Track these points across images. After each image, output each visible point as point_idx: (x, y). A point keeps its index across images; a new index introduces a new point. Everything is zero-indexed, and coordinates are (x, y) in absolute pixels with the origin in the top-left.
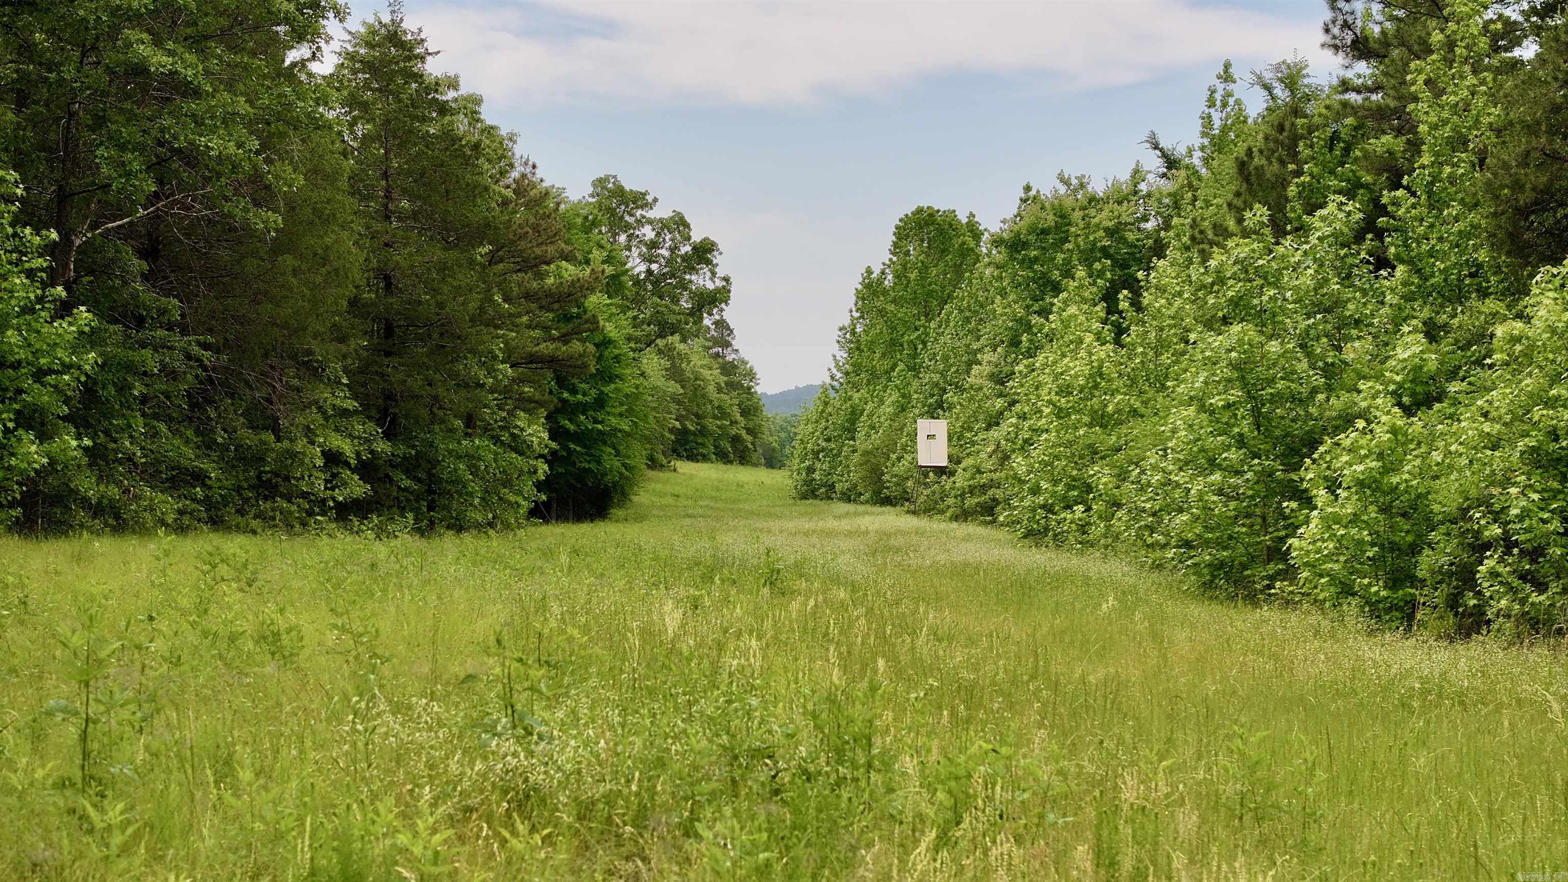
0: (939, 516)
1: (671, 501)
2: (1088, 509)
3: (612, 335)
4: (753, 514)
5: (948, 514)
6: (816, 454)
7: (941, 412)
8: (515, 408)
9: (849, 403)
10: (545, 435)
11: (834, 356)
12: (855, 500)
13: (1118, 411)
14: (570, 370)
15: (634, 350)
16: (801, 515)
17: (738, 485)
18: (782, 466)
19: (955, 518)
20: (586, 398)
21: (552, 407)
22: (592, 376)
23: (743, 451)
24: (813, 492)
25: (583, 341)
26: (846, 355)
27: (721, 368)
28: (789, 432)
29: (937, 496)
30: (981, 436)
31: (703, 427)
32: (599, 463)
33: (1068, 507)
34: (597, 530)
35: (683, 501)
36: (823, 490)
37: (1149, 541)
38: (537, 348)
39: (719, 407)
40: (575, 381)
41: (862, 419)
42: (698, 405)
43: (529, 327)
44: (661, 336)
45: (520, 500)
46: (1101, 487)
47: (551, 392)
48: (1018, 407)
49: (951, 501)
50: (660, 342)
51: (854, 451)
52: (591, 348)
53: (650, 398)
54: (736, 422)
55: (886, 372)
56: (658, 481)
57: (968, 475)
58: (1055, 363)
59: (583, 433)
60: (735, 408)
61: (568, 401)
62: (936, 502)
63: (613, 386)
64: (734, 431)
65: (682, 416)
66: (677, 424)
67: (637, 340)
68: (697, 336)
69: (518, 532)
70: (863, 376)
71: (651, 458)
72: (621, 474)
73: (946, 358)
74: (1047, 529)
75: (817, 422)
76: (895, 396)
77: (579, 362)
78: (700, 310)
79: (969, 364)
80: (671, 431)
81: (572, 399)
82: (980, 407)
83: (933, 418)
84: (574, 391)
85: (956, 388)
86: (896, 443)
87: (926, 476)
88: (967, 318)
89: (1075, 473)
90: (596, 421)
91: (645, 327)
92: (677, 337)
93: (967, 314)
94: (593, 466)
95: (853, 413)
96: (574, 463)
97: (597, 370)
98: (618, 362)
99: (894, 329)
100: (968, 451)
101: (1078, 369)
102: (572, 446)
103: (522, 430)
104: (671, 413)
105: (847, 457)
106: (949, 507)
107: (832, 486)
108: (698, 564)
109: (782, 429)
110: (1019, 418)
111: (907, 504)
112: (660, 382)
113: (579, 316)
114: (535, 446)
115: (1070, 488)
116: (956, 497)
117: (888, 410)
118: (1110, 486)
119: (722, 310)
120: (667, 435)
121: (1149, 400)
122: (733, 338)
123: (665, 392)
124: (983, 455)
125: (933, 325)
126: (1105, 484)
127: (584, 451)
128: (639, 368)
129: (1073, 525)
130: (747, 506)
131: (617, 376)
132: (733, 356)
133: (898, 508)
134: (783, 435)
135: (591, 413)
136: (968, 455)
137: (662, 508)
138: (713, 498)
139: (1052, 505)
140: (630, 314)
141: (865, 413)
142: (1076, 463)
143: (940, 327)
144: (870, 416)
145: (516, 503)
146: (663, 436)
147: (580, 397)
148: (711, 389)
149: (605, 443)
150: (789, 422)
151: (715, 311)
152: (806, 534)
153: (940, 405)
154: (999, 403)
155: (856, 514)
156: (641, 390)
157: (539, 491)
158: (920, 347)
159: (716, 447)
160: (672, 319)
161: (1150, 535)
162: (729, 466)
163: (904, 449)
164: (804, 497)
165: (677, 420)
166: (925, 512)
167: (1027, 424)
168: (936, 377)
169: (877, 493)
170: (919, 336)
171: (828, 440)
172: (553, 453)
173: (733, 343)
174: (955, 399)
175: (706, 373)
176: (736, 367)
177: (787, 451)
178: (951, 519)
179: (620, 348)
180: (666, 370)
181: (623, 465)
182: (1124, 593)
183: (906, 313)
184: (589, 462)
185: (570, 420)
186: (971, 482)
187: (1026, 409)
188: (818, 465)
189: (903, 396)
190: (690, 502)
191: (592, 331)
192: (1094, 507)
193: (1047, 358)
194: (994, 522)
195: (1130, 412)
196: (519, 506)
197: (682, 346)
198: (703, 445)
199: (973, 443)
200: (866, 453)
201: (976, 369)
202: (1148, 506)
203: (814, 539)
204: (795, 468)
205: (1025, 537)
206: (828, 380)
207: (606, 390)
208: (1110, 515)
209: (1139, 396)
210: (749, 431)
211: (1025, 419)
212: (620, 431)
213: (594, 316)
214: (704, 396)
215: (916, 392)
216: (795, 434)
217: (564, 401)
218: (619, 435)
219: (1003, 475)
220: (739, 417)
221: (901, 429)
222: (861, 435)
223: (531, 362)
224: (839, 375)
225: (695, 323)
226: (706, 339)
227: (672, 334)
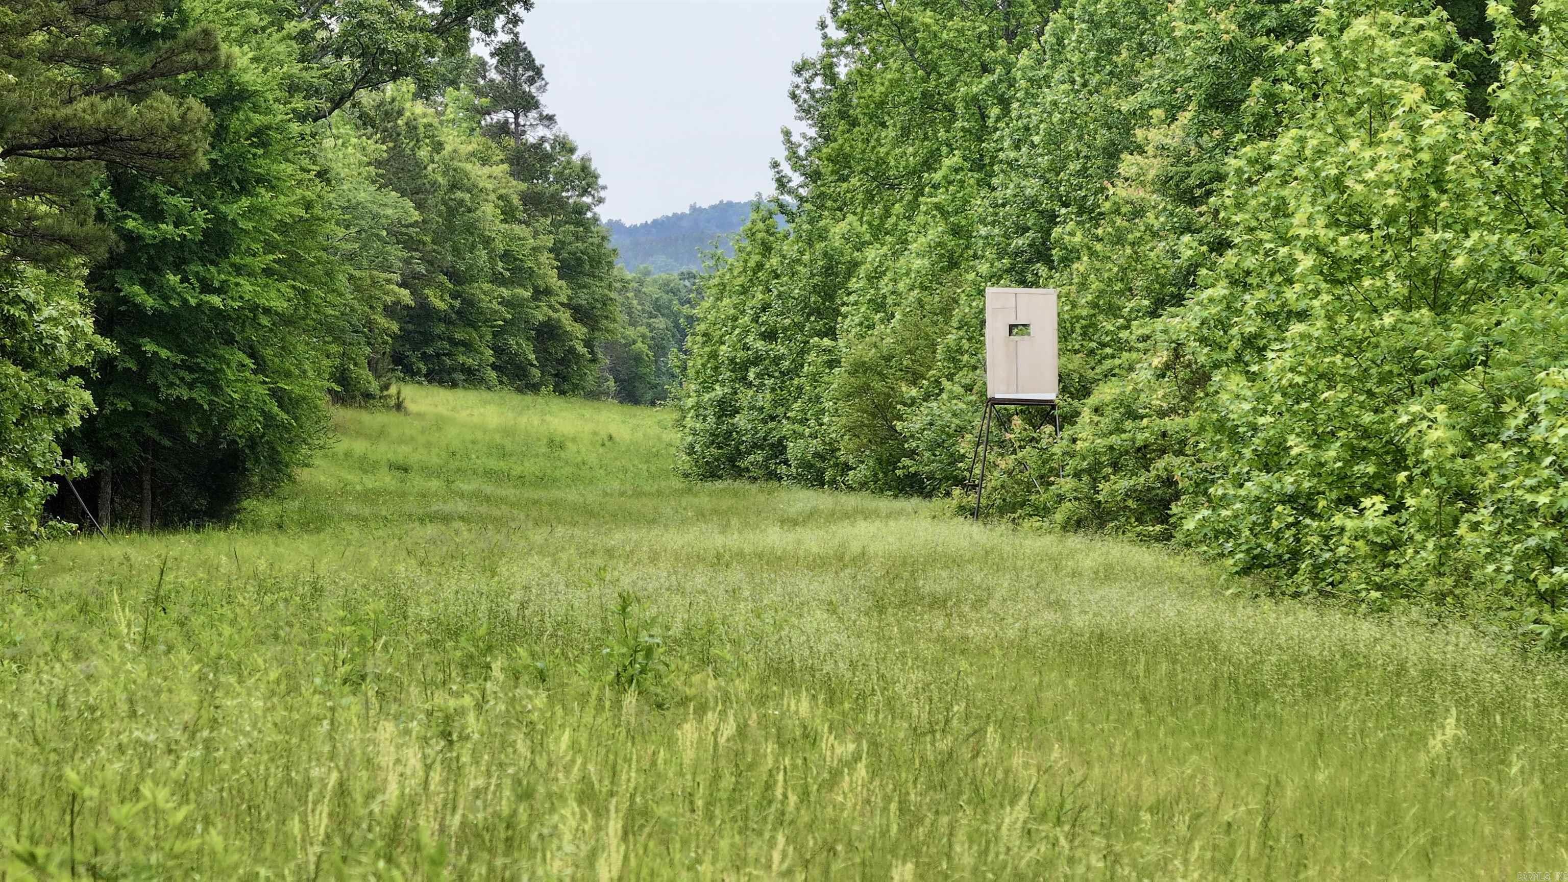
0: (1035, 522)
1: (387, 480)
2: (1396, 508)
3: (247, 77)
4: (588, 513)
5: (1059, 517)
6: (740, 369)
7: (1043, 270)
8: (15, 253)
9: (820, 246)
10: (87, 324)
11: (787, 134)
12: (833, 482)
13: (1479, 270)
14: (146, 161)
15: (302, 118)
16: (701, 515)
17: (551, 443)
18: (657, 398)
19: (1076, 524)
20: (183, 230)
21: (102, 253)
22: (201, 178)
23: (561, 362)
24: (732, 460)
25: (180, 93)
26: (812, 132)
27: (509, 161)
28: (676, 316)
29: (1031, 473)
30: (1138, 328)
31: (469, 302)
32: (215, 388)
33: (1351, 501)
34: (210, 551)
35: (417, 482)
36: (758, 456)
37: (1544, 583)
38: (68, 111)
39: (507, 256)
40: (158, 189)
41: (853, 284)
42: (456, 251)
43: (51, 57)
44: (369, 80)
45: (25, 476)
46: (1428, 453)
47: (100, 217)
48: (1229, 259)
49: (1066, 484)
50: (366, 97)
51: (832, 364)
52: (198, 110)
53: (341, 232)
54: (548, 292)
55: (914, 173)
56: (360, 433)
57: (1105, 422)
58: (1320, 153)
59: (175, 315)
60: (545, 258)
61: (140, 237)
62: (1029, 487)
63: (245, 202)
64: (540, 314)
65: (417, 276)
66: (405, 295)
67: (312, 91)
68: (454, 83)
69: (21, 555)
70: (854, 181)
71: (342, 377)
72: (268, 417)
73: (1054, 141)
74: (1296, 555)
75: (744, 291)
76: (936, 231)
77: (170, 145)
78: (461, 20)
79: (1112, 154)
80: (390, 311)
81: (148, 232)
82: (1137, 257)
83: (1023, 283)
84: (155, 214)
85: (1081, 211)
86: (933, 346)
87: (1004, 422)
88: (1109, 42)
89: (1368, 418)
90: (207, 288)
91: (328, 59)
92: (408, 85)
93: (1110, 33)
94: (200, 395)
95: (829, 270)
96: (155, 388)
97: (213, 162)
98: (264, 145)
99: (931, 68)
100: (1108, 364)
101: (1382, 166)
102: (149, 347)
103: (31, 308)
104: (389, 269)
105: (815, 379)
106: (1060, 498)
107: (779, 448)
108: (454, 633)
109: (659, 308)
110: (1234, 283)
111: (957, 491)
112: (365, 194)
113: (168, 33)
114: (62, 350)
115: (1356, 454)
116: (1077, 475)
117: (917, 263)
118: (1451, 450)
119: (515, 20)
120: (382, 321)
121: (1549, 243)
122: (543, 89)
123: (375, 216)
124: (1143, 375)
125: (1024, 59)
126: (1439, 445)
127: (178, 358)
128: (314, 159)
129: (1360, 544)
130: (572, 496)
131: (260, 180)
132: (541, 131)
133: (937, 503)
134: (661, 323)
135: (195, 267)
136: (1109, 375)
137: (368, 497)
138: (489, 474)
139: (1311, 495)
140: (292, 27)
141: (862, 271)
142: (1370, 394)
143: (1040, 62)
144: (875, 277)
145: (17, 483)
146: (370, 324)
147: (167, 228)
148: (489, 210)
149: (230, 341)
150: (674, 292)
151: (500, 21)
152: (719, 561)
153: (1041, 253)
154: (1188, 248)
155: (833, 517)
156: (317, 211)
157: (67, 454)
158: (995, 111)
159: (498, 351)
160: (396, 41)
161: (1547, 570)
162: (529, 398)
163: (953, 357)
164: (711, 472)
165: (401, 285)
166: (1002, 511)
167: (1251, 300)
168: (1032, 187)
169: (888, 463)
170: (993, 86)
171: (770, 336)
172: (106, 363)
173: (542, 99)
174: (1078, 238)
175: (477, 172)
176: (548, 158)
177: (673, 359)
178: (1065, 528)
179: (268, 111)
180: (379, 164)
181: (277, 395)
182: (1484, 711)
183: (961, 32)
184: (191, 386)
185: (147, 285)
186: (1114, 439)
187: (1250, 262)
188: (745, 396)
189: (956, 231)
190: (435, 484)
191: (200, 70)
192: (1410, 501)
193: (1302, 140)
194: (1166, 537)
195: (1502, 270)
196: (22, 491)
197: (419, 108)
198: (468, 346)
199: (1122, 346)
200: (860, 368)
201: (1128, 164)
202: (1543, 499)
203: (736, 575)
204: (690, 402)
205: (1246, 571)
206: (770, 190)
207: (234, 209)
208: (1446, 520)
209: (1525, 234)
210: (580, 314)
211: (1246, 287)
212: (267, 311)
213: (206, 33)
214: (470, 228)
215: (983, 221)
216: (691, 319)
217: (130, 238)
218: (265, 321)
219: (1192, 421)
220: (553, 279)
221: (946, 311)
222: (849, 324)
223: (54, 143)
224: (797, 179)
225: (450, 52)
226: (479, 92)
227: (394, 77)
